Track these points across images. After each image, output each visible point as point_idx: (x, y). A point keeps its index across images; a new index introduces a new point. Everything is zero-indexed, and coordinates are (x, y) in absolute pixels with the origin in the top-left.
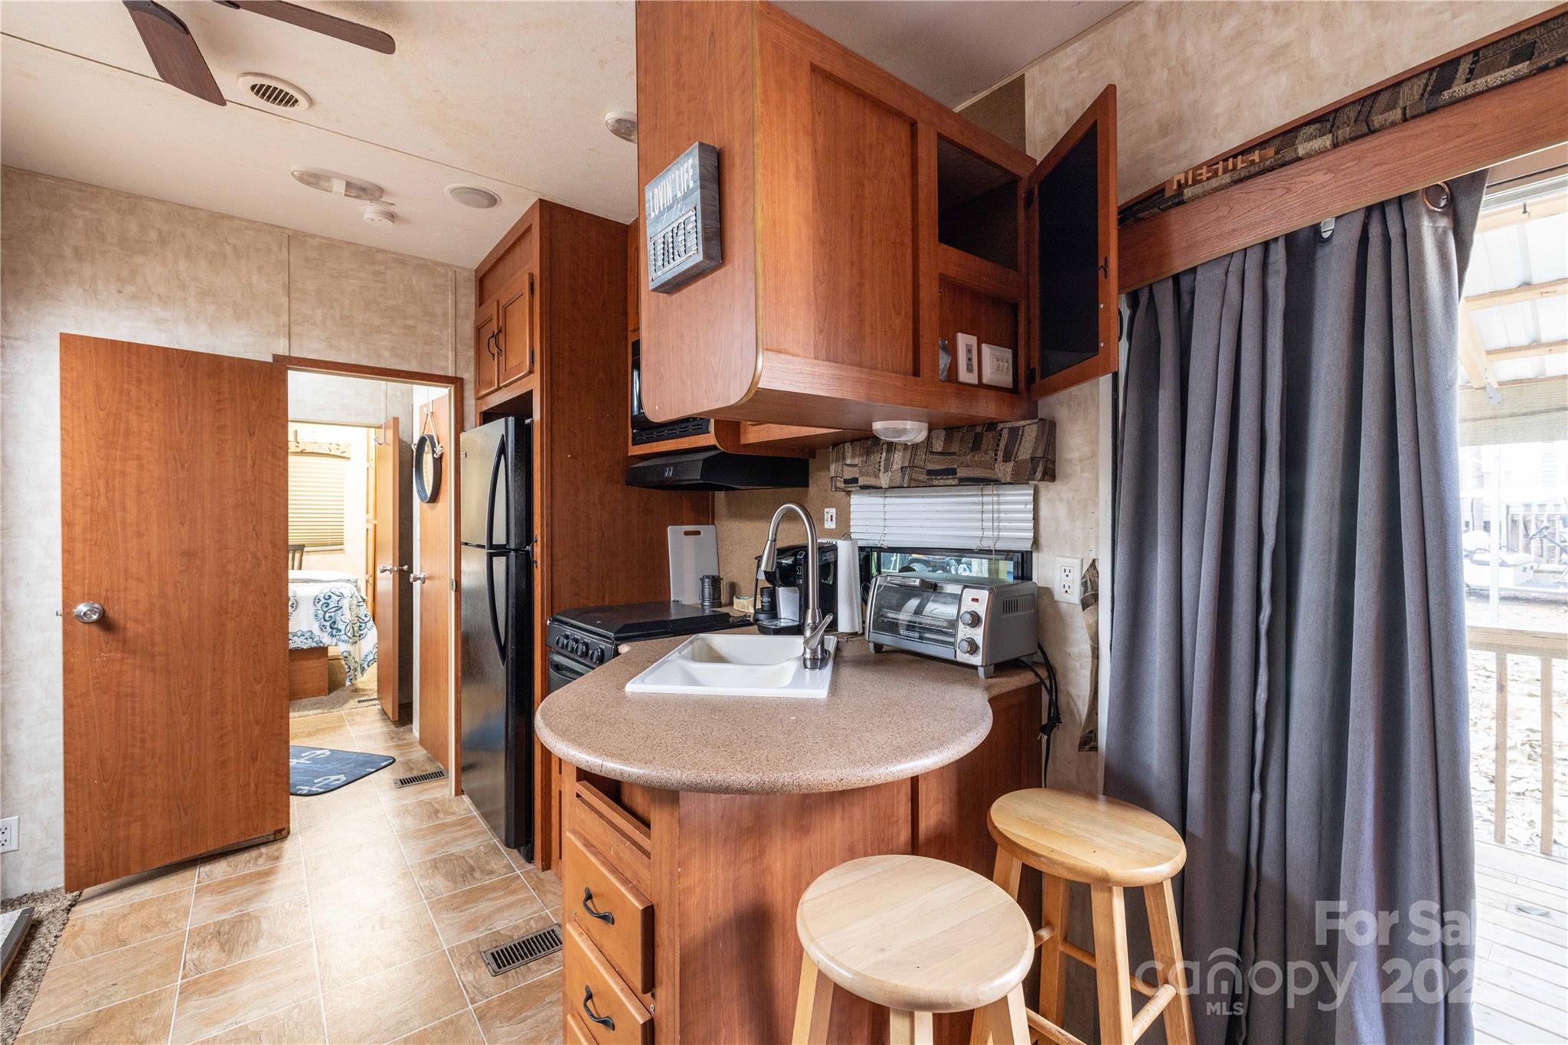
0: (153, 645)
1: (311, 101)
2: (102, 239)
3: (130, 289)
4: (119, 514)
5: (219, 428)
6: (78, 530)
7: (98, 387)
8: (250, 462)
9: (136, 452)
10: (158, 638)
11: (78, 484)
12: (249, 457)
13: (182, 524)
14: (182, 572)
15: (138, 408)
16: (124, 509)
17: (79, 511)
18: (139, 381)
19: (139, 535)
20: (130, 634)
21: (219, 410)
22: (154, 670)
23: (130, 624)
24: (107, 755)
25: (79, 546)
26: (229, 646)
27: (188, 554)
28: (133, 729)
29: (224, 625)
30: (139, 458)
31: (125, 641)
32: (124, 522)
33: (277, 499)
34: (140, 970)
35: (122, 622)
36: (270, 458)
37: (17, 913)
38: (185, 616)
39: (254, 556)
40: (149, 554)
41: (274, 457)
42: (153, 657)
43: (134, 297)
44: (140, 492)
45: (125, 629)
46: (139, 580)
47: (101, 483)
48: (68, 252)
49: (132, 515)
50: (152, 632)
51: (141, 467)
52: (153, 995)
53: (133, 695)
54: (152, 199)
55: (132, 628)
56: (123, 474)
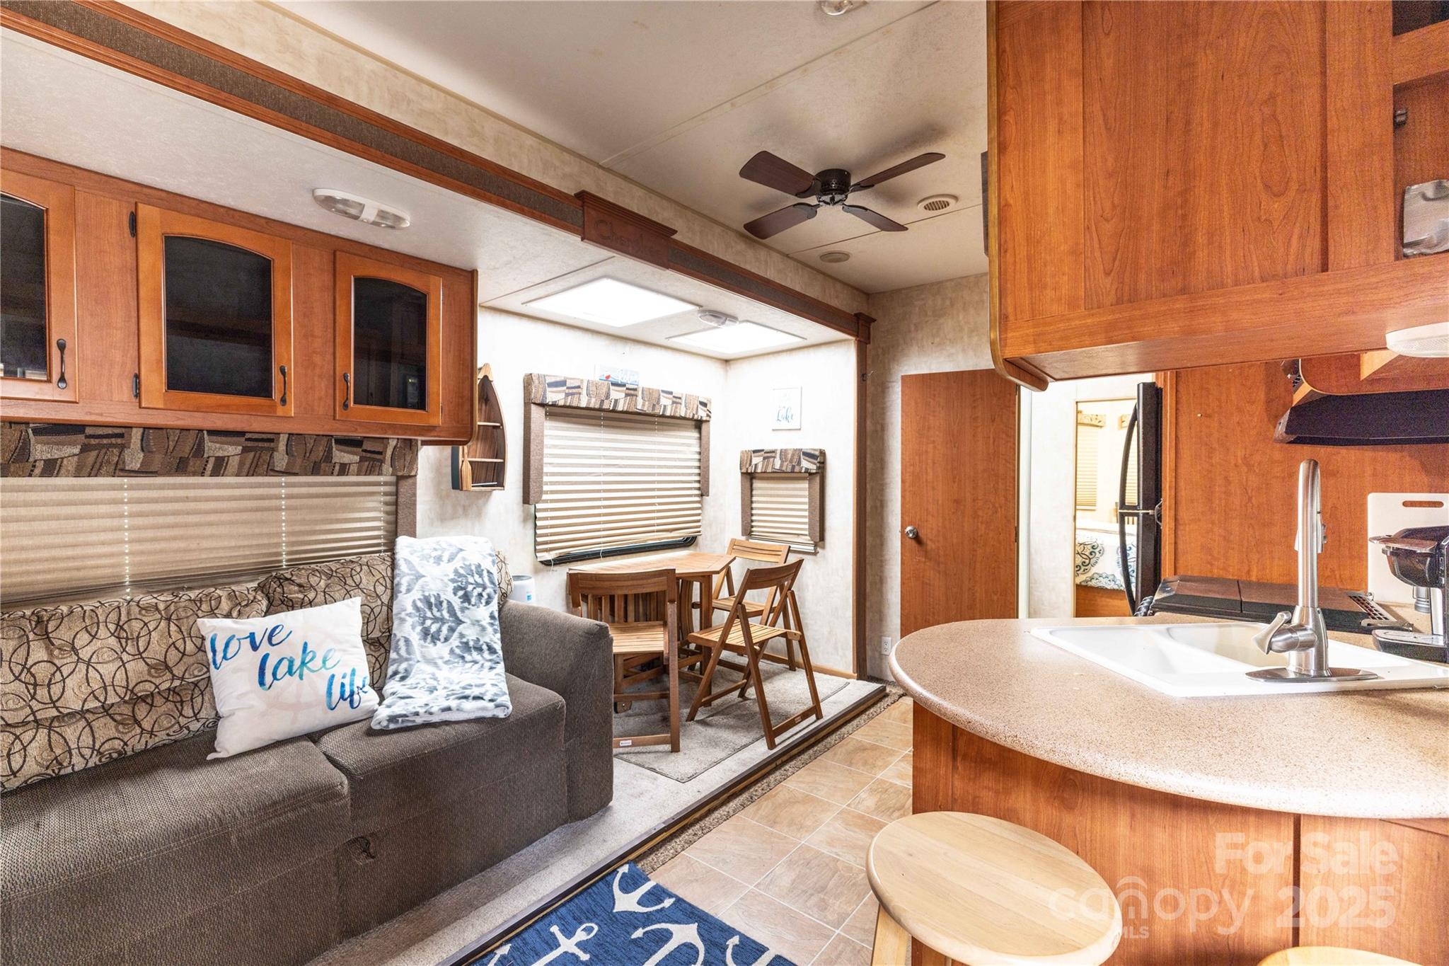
0: (939, 556)
1: (956, 198)
2: (926, 315)
3: (937, 340)
4: (925, 476)
5: (974, 419)
6: (907, 484)
7: (916, 403)
8: (992, 440)
9: (932, 439)
10: (941, 553)
11: (907, 460)
12: (991, 437)
13: (954, 482)
14: (953, 513)
15: (934, 412)
16: (927, 473)
17: (908, 474)
18: (934, 395)
19: (934, 489)
20: (929, 548)
21: (975, 407)
22: (939, 572)
23: (929, 542)
24: (919, 616)
25: (908, 494)
26: (978, 565)
27: (957, 502)
28: (930, 605)
29: (975, 551)
30: (934, 442)
31: (926, 552)
32: (927, 480)
33: (1008, 465)
34: (900, 737)
35: (925, 540)
36: (1004, 436)
37: (880, 685)
38: (955, 541)
39: (994, 506)
40: (938, 501)
41: (1007, 435)
42: (939, 564)
43: (939, 344)
44: (934, 463)
45: (927, 545)
46: (933, 516)
47: (917, 458)
48: (913, 328)
49: (930, 477)
50: (938, 548)
51: (935, 448)
52: (894, 751)
53: (930, 585)
54: (947, 281)
55: (930, 545)
56: (927, 452)
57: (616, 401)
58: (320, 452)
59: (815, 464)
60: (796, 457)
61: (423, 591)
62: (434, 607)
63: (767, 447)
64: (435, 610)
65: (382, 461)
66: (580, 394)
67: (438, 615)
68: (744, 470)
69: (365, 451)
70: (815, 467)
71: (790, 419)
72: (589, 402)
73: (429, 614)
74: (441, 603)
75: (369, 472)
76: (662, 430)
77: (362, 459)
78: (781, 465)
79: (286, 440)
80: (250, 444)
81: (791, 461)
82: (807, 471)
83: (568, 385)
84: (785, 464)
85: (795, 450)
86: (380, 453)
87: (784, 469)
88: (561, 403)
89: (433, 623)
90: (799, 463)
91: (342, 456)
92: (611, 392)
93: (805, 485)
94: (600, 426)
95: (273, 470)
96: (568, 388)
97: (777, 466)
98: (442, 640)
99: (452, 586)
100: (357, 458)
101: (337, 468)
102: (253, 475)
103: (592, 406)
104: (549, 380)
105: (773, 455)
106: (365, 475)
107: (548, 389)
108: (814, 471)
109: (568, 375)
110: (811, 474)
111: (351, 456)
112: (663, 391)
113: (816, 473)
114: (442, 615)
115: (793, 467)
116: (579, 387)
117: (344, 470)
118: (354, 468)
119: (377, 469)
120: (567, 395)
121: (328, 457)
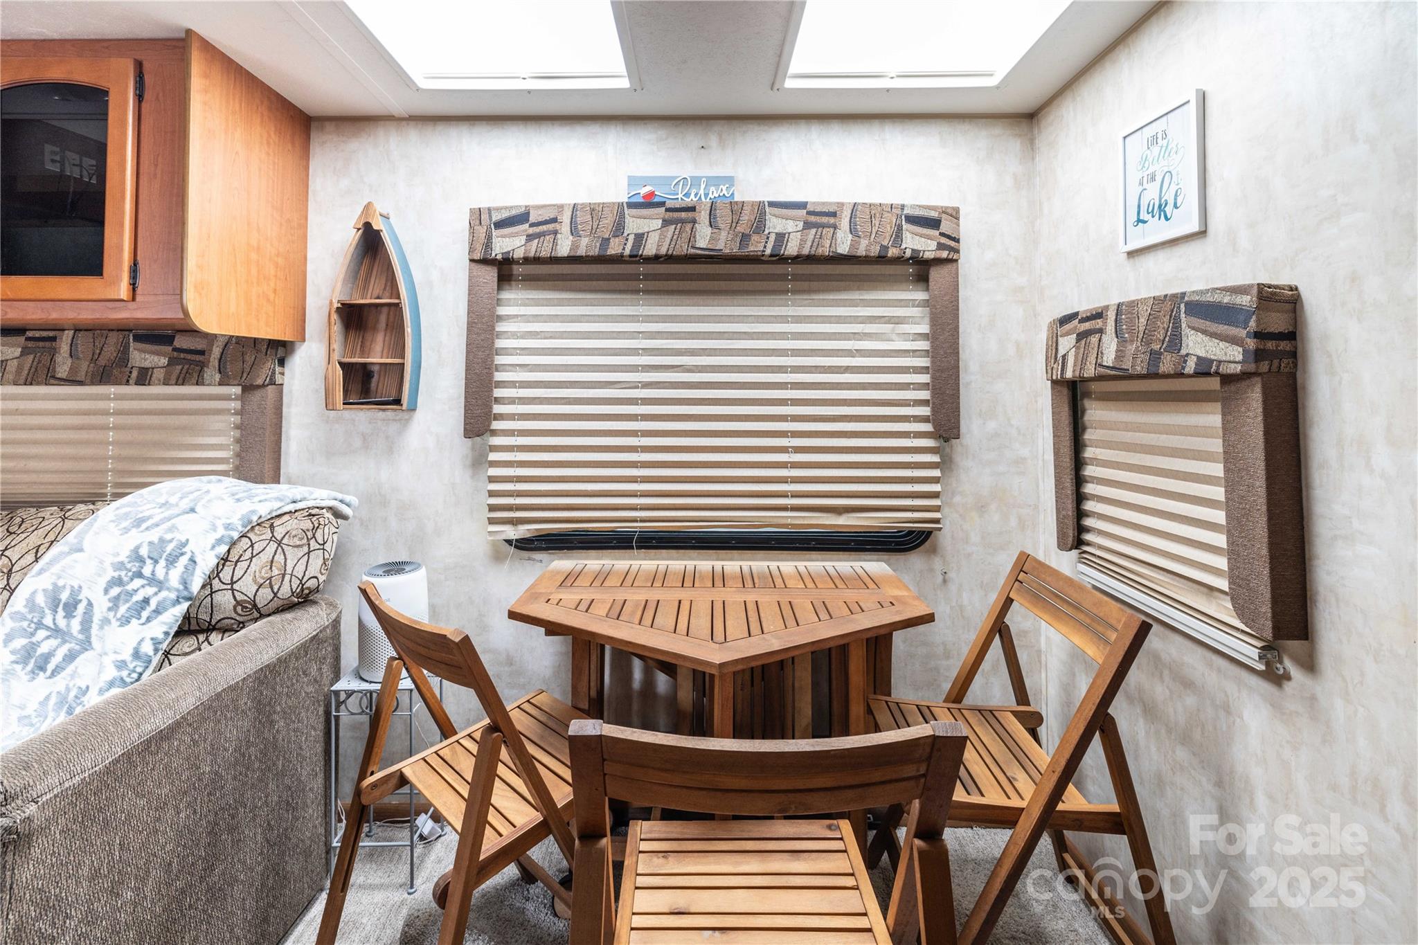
57: (640, 238)
58: (110, 351)
59: (1233, 341)
60: (1164, 322)
61: (59, 577)
62: (60, 609)
63: (1084, 306)
64: (61, 613)
65: (202, 366)
66: (555, 233)
67: (62, 623)
68: (1057, 375)
69: (175, 350)
70: (1236, 353)
71: (1169, 209)
72: (575, 246)
73: (48, 621)
74: (77, 603)
75: (180, 381)
76: (810, 291)
77: (172, 362)
78: (1120, 355)
79: (70, 338)
80: (30, 344)
81: (1147, 338)
82: (1205, 369)
83: (532, 219)
84: (1131, 348)
85: (1159, 301)
86: (202, 353)
87: (1127, 364)
88: (519, 254)
89: (48, 638)
90: (1175, 341)
91: (141, 357)
92: (628, 220)
93: (1212, 418)
94: (637, 292)
95: (53, 377)
96: (532, 225)
97: (1109, 358)
98: (49, 672)
99: (111, 573)
100: (164, 361)
101: (135, 374)
102: (31, 384)
103: (581, 252)
104: (496, 217)
105: (1098, 323)
106: (176, 384)
107: (495, 233)
108: (1238, 368)
109: (530, 203)
110: (1227, 379)
111: (156, 358)
112: (772, 204)
113: (1245, 376)
114: (68, 625)
115: (1155, 357)
116: (554, 220)
117: (144, 377)
118: (159, 374)
119: (195, 375)
120: (530, 238)
121: (123, 359)
